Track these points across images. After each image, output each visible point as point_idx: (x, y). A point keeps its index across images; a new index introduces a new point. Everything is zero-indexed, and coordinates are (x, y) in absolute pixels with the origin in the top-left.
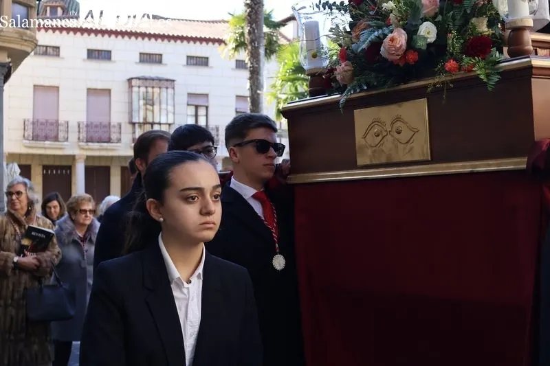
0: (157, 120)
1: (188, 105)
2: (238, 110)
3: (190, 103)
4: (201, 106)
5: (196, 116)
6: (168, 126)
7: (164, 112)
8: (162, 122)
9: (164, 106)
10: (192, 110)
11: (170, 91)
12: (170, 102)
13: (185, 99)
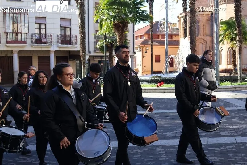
0: (19, 31)
1: (35, 23)
2: (62, 26)
3: (36, 22)
4: (42, 24)
5: (40, 29)
6: (25, 34)
7: (23, 27)
8: (22, 32)
9: (23, 24)
10: (37, 26)
11: (26, 16)
12: (26, 21)
13: (34, 20)
